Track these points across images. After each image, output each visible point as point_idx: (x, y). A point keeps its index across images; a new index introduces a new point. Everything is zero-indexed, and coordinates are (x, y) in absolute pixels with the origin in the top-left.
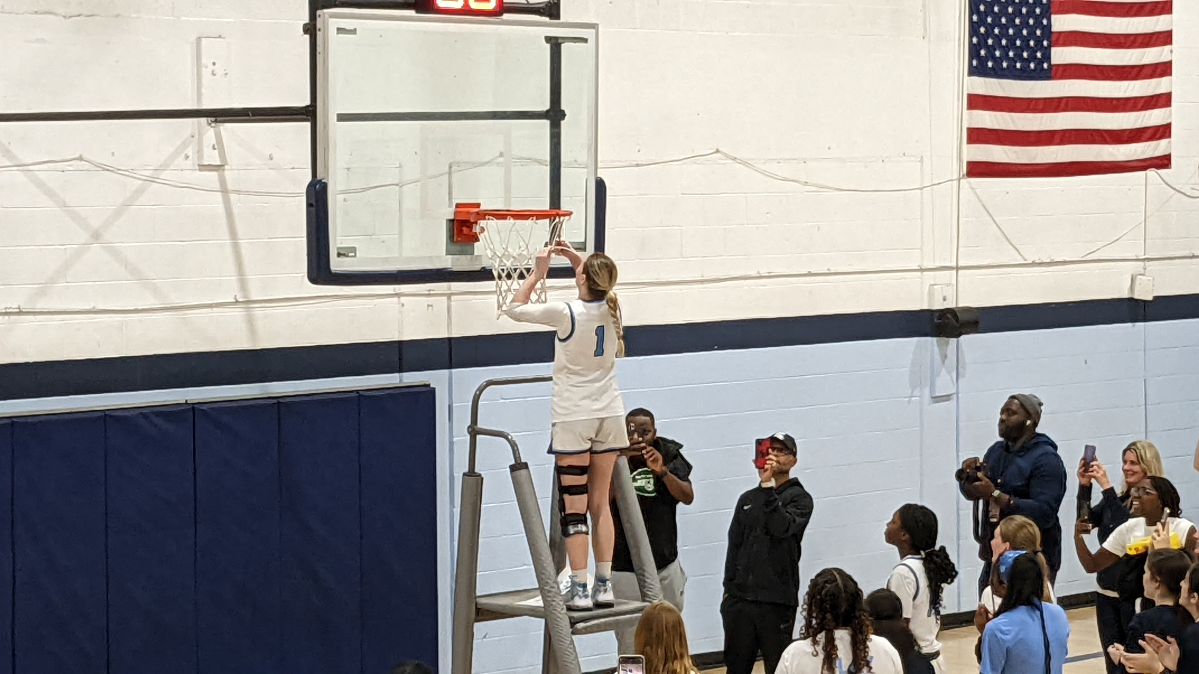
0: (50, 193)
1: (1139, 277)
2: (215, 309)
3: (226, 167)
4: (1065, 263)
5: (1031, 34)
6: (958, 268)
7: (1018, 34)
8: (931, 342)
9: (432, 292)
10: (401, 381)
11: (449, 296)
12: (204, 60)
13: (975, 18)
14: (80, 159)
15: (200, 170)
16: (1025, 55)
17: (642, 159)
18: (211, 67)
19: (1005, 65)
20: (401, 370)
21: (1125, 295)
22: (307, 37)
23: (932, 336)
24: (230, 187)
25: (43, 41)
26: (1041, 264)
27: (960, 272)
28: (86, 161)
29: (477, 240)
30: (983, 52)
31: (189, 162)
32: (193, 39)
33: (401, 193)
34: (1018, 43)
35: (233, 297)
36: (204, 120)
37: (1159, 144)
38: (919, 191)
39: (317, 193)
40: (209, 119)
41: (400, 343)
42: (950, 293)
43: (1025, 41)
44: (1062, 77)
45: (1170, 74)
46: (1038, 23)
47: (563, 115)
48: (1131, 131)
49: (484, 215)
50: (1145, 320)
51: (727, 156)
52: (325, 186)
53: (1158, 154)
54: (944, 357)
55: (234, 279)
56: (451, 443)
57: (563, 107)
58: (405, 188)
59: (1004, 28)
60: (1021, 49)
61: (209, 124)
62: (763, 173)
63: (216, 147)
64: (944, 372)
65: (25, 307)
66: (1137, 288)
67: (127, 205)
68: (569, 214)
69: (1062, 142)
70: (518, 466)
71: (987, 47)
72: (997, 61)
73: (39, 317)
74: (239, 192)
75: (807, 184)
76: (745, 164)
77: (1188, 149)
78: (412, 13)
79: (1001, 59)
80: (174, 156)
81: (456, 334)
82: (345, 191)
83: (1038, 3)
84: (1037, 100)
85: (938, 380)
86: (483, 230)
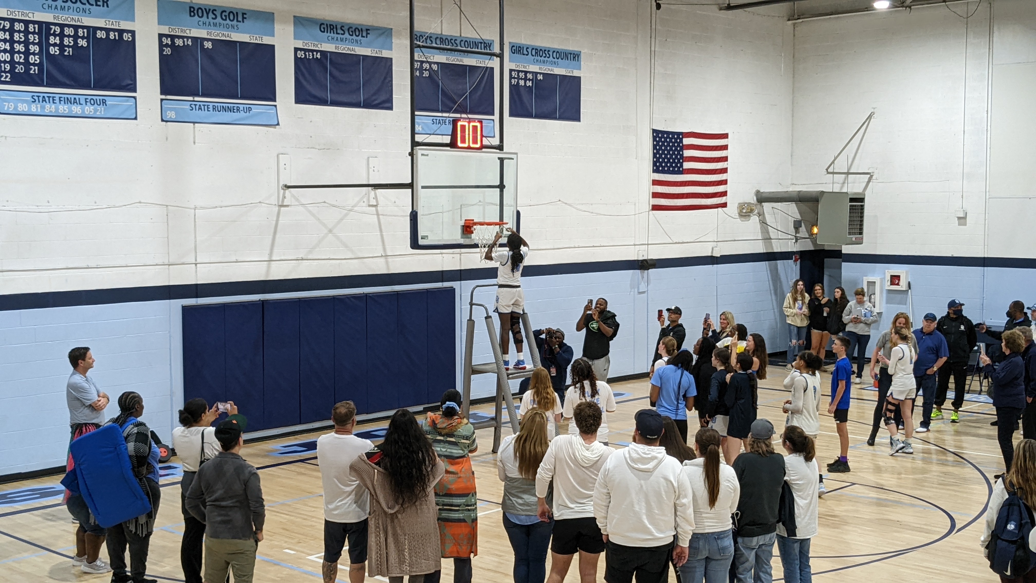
0: (313, 215)
1: (715, 248)
2: (375, 258)
3: (378, 205)
4: (688, 242)
5: (676, 157)
6: (648, 244)
7: (671, 157)
8: (638, 272)
9: (455, 252)
10: (443, 285)
11: (460, 254)
12: (371, 166)
13: (655, 151)
14: (325, 202)
15: (369, 207)
16: (674, 165)
17: (532, 203)
18: (373, 168)
19: (666, 169)
20: (442, 282)
21: (710, 254)
22: (410, 157)
23: (638, 269)
24: (380, 213)
25: (311, 158)
26: (679, 243)
27: (649, 246)
28: (327, 203)
29: (473, 233)
30: (658, 164)
31: (365, 203)
32: (366, 158)
33: (443, 216)
34: (671, 161)
35: (381, 254)
36: (370, 188)
37: (723, 199)
38: (634, 216)
39: (413, 215)
40: (372, 188)
41: (442, 271)
42: (645, 254)
43: (674, 160)
44: (687, 173)
45: (727, 172)
46: (679, 154)
47: (504, 186)
48: (713, 193)
50: (717, 264)
51: (563, 202)
52: (417, 213)
53: (722, 202)
54: (643, 277)
55: (381, 248)
56: (461, 309)
57: (505, 183)
58: (444, 214)
59: (666, 155)
60: (672, 163)
61: (372, 190)
62: (576, 208)
63: (375, 198)
64: (642, 283)
65: (304, 257)
66: (714, 252)
67: (342, 219)
69: (687, 198)
70: (488, 317)
71: (660, 162)
72: (663, 167)
73: (309, 261)
74: (383, 215)
75: (592, 213)
76: (570, 205)
77: (733, 200)
78: (449, 148)
79: (665, 167)
80: (359, 202)
81: (463, 268)
82: (423, 215)
83: (678, 146)
84: (678, 182)
85: (640, 286)
86: (475, 229)
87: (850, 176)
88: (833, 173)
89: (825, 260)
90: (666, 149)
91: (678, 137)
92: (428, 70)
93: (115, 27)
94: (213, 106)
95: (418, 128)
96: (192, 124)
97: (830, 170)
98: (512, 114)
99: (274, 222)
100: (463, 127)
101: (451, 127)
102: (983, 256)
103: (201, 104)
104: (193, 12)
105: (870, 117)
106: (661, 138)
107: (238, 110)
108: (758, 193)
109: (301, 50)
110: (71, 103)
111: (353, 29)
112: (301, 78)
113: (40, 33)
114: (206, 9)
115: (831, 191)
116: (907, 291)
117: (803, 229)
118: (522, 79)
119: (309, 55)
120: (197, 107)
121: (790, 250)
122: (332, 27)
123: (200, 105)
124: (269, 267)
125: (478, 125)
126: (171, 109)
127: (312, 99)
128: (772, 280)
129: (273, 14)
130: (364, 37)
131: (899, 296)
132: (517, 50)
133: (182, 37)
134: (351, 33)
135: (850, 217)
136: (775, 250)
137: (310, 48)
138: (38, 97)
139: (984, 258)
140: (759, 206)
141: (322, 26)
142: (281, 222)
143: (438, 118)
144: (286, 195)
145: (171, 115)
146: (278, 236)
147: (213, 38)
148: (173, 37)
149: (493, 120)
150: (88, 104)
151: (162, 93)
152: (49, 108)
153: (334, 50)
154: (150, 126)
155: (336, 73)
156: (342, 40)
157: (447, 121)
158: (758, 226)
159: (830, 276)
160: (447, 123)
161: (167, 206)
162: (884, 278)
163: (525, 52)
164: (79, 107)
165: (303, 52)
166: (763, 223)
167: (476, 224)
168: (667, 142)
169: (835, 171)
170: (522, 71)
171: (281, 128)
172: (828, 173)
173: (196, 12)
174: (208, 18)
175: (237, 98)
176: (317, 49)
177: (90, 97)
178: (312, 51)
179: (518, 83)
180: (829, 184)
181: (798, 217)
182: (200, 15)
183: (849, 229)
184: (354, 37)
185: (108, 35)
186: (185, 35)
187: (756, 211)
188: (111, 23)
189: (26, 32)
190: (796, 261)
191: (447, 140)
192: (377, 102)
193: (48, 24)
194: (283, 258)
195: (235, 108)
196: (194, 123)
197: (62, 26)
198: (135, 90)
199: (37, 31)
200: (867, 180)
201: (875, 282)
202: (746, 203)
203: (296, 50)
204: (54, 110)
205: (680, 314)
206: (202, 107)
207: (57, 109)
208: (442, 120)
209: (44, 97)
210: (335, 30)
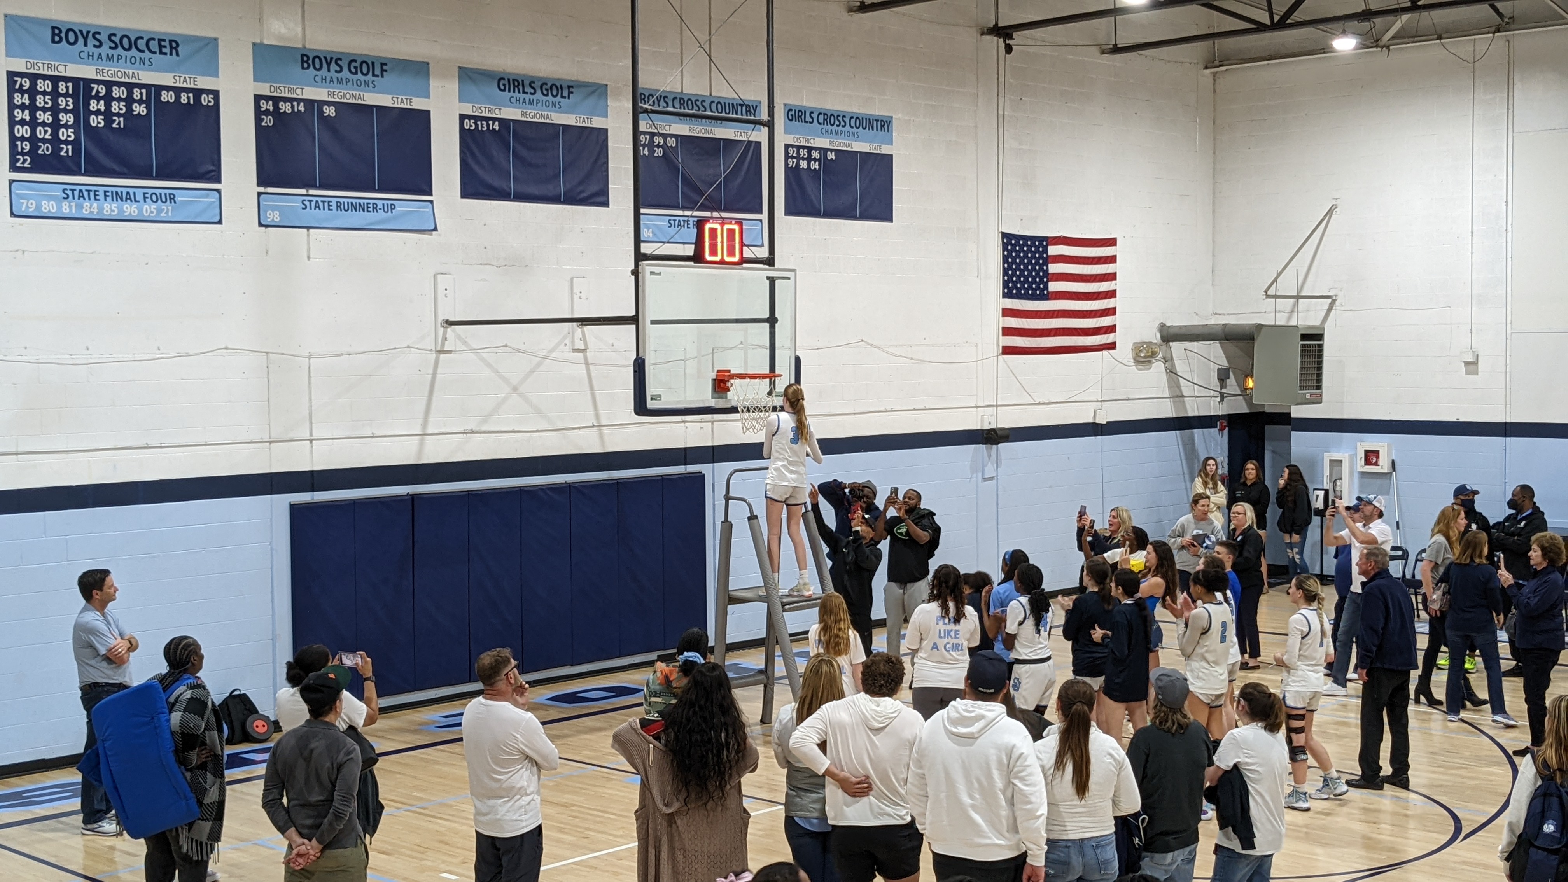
0: (489, 365)
1: (1098, 411)
2: (581, 430)
3: (588, 350)
4: (1057, 403)
5: (1038, 274)
6: (997, 406)
7: (1030, 275)
8: (982, 447)
9: (702, 420)
10: (686, 470)
11: (712, 422)
12: (575, 291)
13: (1006, 266)
14: (506, 346)
15: (573, 352)
16: (1034, 286)
17: (819, 345)
18: (579, 294)
19: (1023, 292)
20: (685, 464)
21: (1091, 421)
22: (633, 277)
23: (983, 444)
24: (590, 361)
25: (485, 280)
26: (1044, 404)
27: (999, 408)
28: (509, 347)
29: (729, 390)
30: (1010, 285)
31: (567, 347)
32: (569, 278)
33: (685, 365)
34: (1030, 279)
35: (592, 423)
36: (575, 324)
37: (1109, 336)
38: (975, 363)
39: (639, 364)
40: (578, 323)
41: (685, 449)
42: (993, 420)
43: (1034, 278)
44: (1055, 299)
45: (1115, 297)
46: (1041, 269)
47: (776, 320)
48: (1094, 328)
49: (733, 376)
50: (1102, 435)
51: (868, 344)
52: (644, 361)
53: (1109, 341)
54: (990, 456)
55: (592, 414)
56: (714, 505)
57: (777, 315)
58: (688, 362)
59: (1022, 271)
60: (1032, 283)
61: (578, 327)
62: (888, 353)
63: (582, 339)
64: (989, 465)
65: (476, 429)
66: (1097, 417)
67: (532, 371)
68: (781, 376)
69: (1054, 335)
70: (752, 518)
71: (1013, 282)
72: (1019, 290)
73: (483, 435)
74: (595, 364)
75: (912, 359)
76: (878, 348)
77: (1124, 338)
78: (692, 263)
79: (1021, 288)
80: (558, 344)
81: (716, 443)
82: (653, 364)
83: (1041, 257)
84: (1041, 311)
85: (986, 469)
86: (732, 385)
87: (1301, 301)
88: (1276, 297)
89: (1267, 427)
90: (1022, 262)
91: (1041, 244)
92: (661, 147)
93: (189, 86)
94: (337, 202)
95: (645, 234)
96: (305, 230)
97: (1271, 292)
98: (789, 212)
99: (430, 377)
100: (713, 231)
101: (695, 230)
102: (1504, 421)
103: (319, 199)
104: (307, 62)
105: (1330, 212)
106: (1014, 246)
107: (375, 208)
108: (1162, 327)
109: (470, 117)
110: (122, 200)
111: (548, 87)
112: (470, 161)
113: (75, 96)
114: (326, 58)
115: (1273, 323)
116: (1391, 474)
117: (1232, 381)
118: (803, 159)
119: (482, 125)
120: (313, 204)
121: (1212, 414)
122: (516, 84)
123: (317, 202)
124: (422, 444)
125: (736, 228)
126: (274, 208)
127: (487, 191)
128: (1187, 459)
129: (428, 64)
130: (565, 97)
131: (1379, 482)
132: (796, 115)
133: (291, 100)
134: (545, 92)
135: (1301, 362)
136: (1191, 414)
137: (483, 115)
138: (73, 190)
139: (1506, 423)
140: (1164, 347)
141: (502, 82)
142: (439, 376)
143: (677, 218)
144: (447, 336)
145: (273, 216)
146: (434, 397)
147: (337, 100)
148: (276, 100)
149: (761, 221)
150: (148, 200)
151: (259, 184)
152: (90, 207)
153: (519, 118)
154: (241, 234)
155: (524, 152)
156: (531, 102)
157: (691, 223)
158: (1164, 377)
159: (1273, 452)
160: (691, 225)
161: (267, 353)
162: (1356, 454)
163: (808, 119)
164: (135, 205)
165: (472, 121)
166: (1172, 372)
168: (1024, 251)
169: (1278, 294)
170: (804, 147)
171: (440, 235)
172: (1268, 296)
173: (310, 62)
174: (329, 71)
175: (373, 190)
176: (494, 116)
177: (150, 191)
178: (487, 119)
179: (798, 164)
180: (1270, 312)
181: (1225, 363)
182: (318, 66)
183: (1301, 380)
184: (550, 98)
185: (178, 97)
186: (295, 96)
187: (1161, 355)
188: (182, 79)
189: (55, 94)
190: (1221, 429)
191: (690, 250)
192: (585, 195)
193: (88, 82)
194: (443, 430)
195: (371, 205)
196: (308, 228)
197: (109, 85)
198: (219, 180)
199: (71, 92)
200: (1327, 307)
201: (1341, 461)
202: (1145, 343)
203: (463, 117)
204: (96, 211)
206: (321, 204)
207: (101, 209)
208: (684, 221)
209: (81, 191)
210: (521, 88)
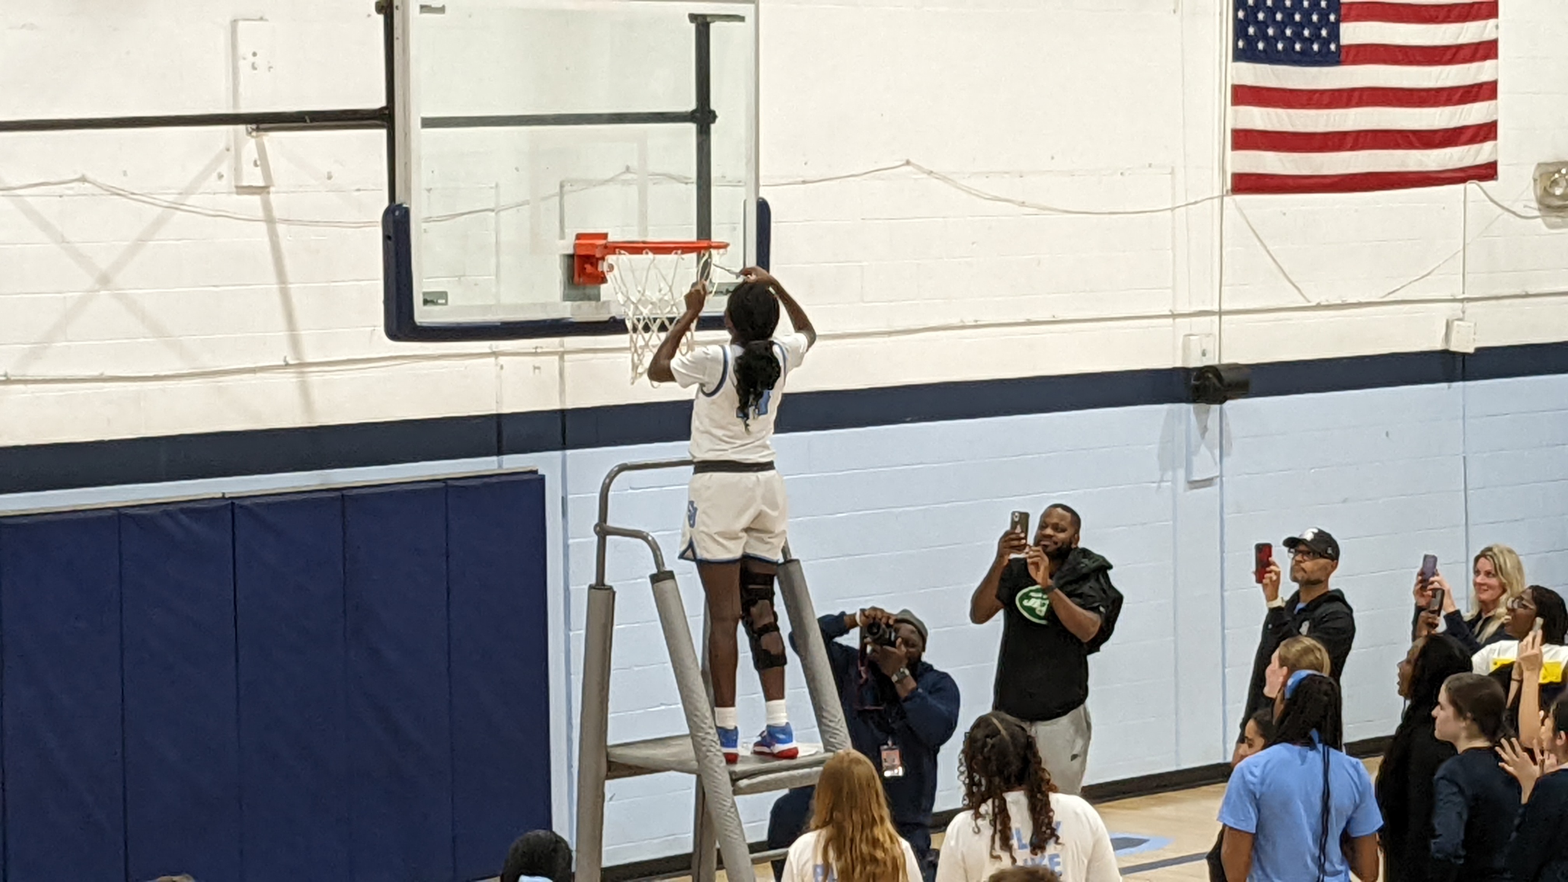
0: (44, 225)
1: (1456, 323)
2: (259, 375)
3: (272, 189)
4: (1360, 304)
5: (1315, 5)
6: (1220, 313)
7: (1297, 6)
8: (1186, 409)
9: (539, 350)
10: (500, 466)
11: (562, 355)
12: (242, 51)
14: (83, 179)
15: (238, 193)
16: (1306, 33)
17: (810, 175)
18: (251, 59)
19: (1280, 46)
20: (500, 452)
21: (1438, 346)
22: (381, 19)
23: (1187, 401)
24: (277, 214)
25: (32, 27)
26: (1329, 307)
27: (1225, 318)
28: (89, 182)
29: (604, 280)
30: (1251, 30)
31: (223, 183)
32: (227, 22)
33: (497, 221)
34: (1297, 17)
35: (282, 358)
36: (242, 128)
37: (1481, 149)
38: (1169, 213)
39: (395, 222)
40: (249, 126)
41: (499, 417)
42: (1211, 346)
43: (1307, 15)
44: (1355, 62)
45: (1496, 57)
48: (1445, 131)
50: (1464, 378)
51: (921, 170)
53: (1481, 160)
55: (283, 335)
56: (566, 547)
57: (713, 107)
58: (503, 214)
60: (1301, 26)
61: (249, 133)
62: (968, 191)
63: (258, 163)
64: (1203, 449)
65: (13, 373)
66: (1454, 336)
67: (144, 240)
68: (724, 246)
69: (1353, 148)
70: (661, 576)
71: (1257, 23)
72: (1271, 42)
73: (31, 387)
74: (288, 221)
75: (1023, 204)
76: (944, 179)
77: (1518, 154)
79: (1275, 39)
80: (204, 175)
81: (570, 404)
82: (428, 220)
84: (1323, 92)
85: (1196, 460)
86: (611, 267)
167: (614, 248)
202: (1564, 164)
205: (1335, 557)
